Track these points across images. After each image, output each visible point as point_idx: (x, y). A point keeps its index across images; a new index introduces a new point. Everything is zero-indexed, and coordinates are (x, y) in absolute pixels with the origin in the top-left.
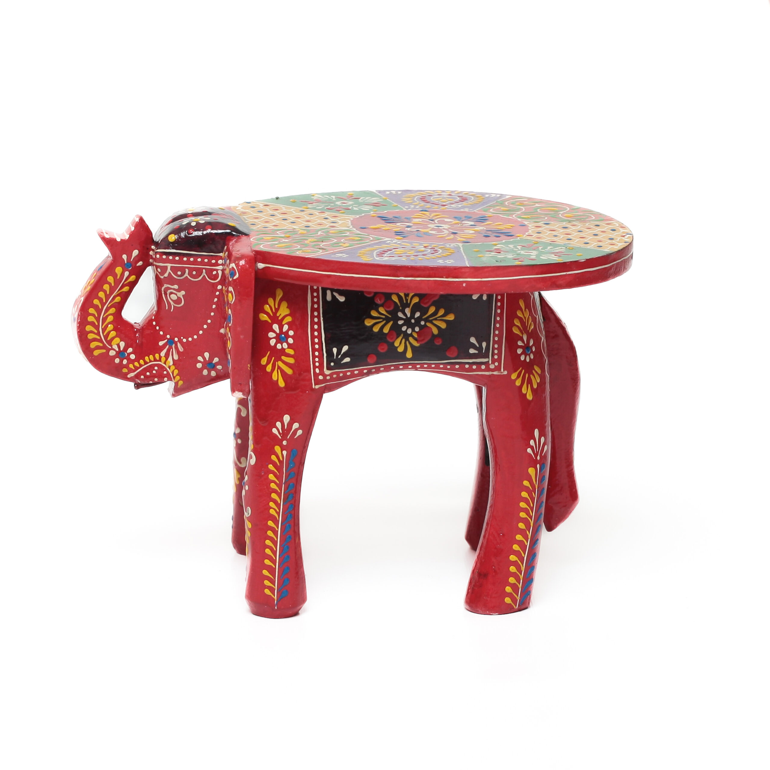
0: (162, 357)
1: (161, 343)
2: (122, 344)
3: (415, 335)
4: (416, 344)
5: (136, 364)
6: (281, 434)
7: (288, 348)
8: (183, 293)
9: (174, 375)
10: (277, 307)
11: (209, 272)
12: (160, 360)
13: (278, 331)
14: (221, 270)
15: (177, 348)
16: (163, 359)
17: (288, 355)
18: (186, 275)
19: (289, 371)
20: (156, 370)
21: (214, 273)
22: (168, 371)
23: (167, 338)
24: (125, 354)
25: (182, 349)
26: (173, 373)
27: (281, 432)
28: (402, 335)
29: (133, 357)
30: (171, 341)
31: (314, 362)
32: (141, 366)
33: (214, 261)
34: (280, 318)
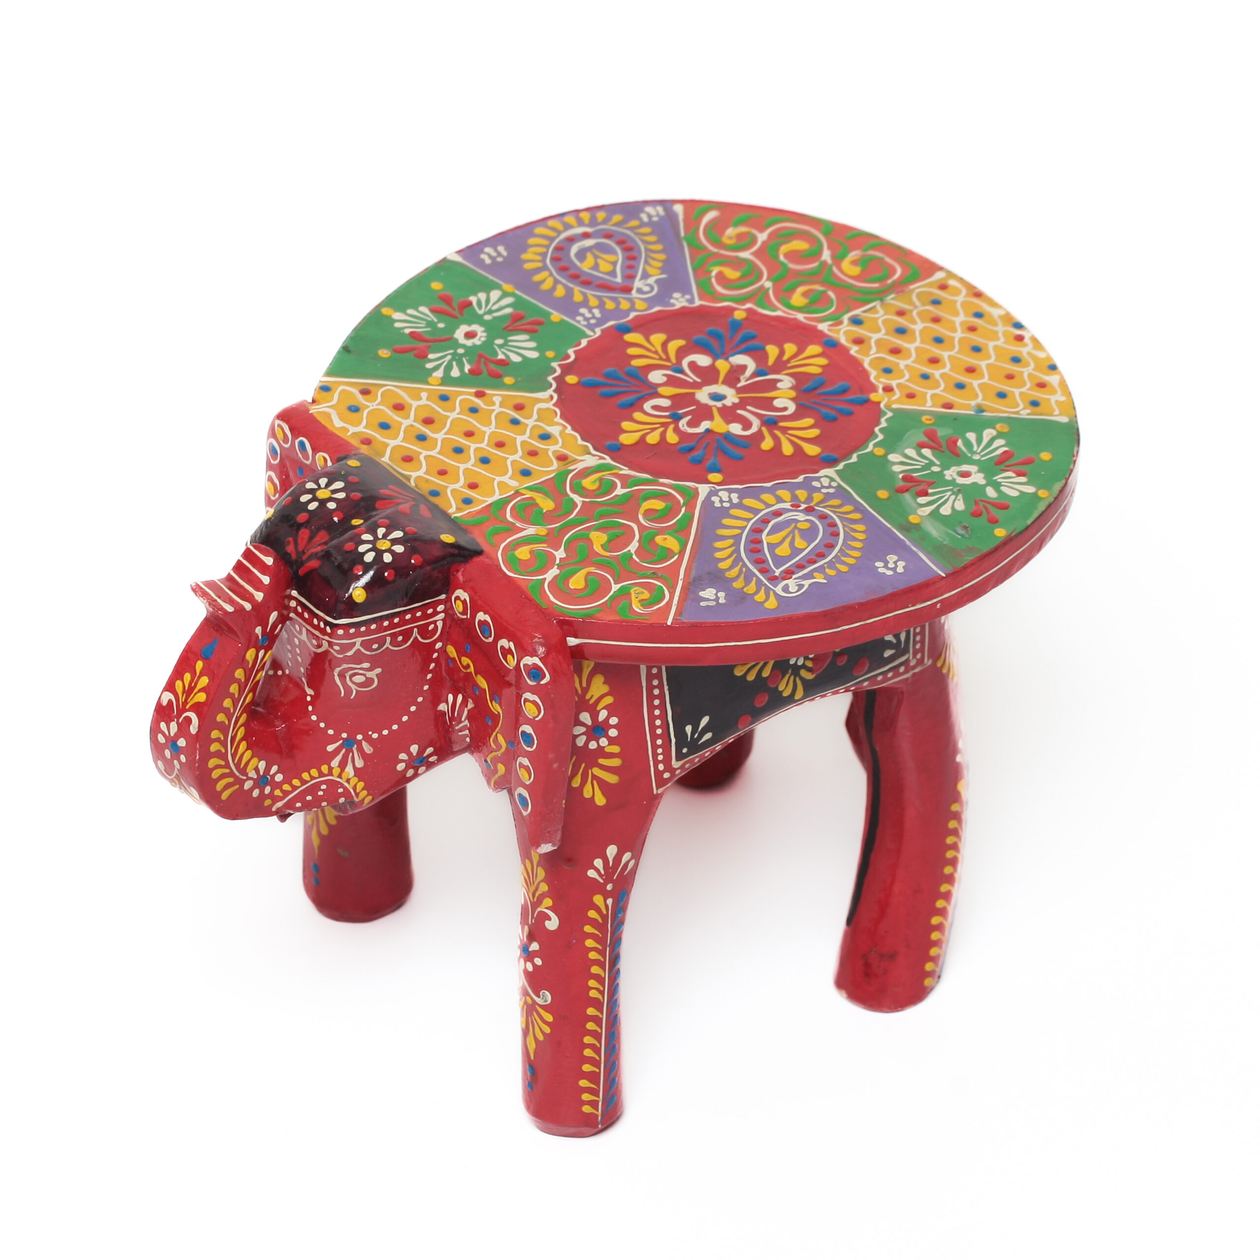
0: (333, 768)
1: (330, 748)
2: (262, 765)
3: (809, 664)
4: (809, 676)
5: (286, 787)
6: (603, 876)
7: (609, 744)
8: (378, 670)
9: (358, 791)
10: (584, 685)
11: (424, 631)
12: (330, 773)
13: (589, 722)
14: (441, 620)
15: (361, 750)
16: (336, 771)
17: (611, 756)
18: (387, 645)
19: (612, 779)
20: (324, 789)
21: (431, 627)
22: (346, 787)
23: (342, 739)
24: (268, 778)
25: (370, 750)
26: (355, 788)
27: (603, 872)
28: (790, 671)
29: (279, 778)
30: (349, 743)
31: (655, 755)
32: (295, 788)
33: (430, 611)
34: (591, 702)
